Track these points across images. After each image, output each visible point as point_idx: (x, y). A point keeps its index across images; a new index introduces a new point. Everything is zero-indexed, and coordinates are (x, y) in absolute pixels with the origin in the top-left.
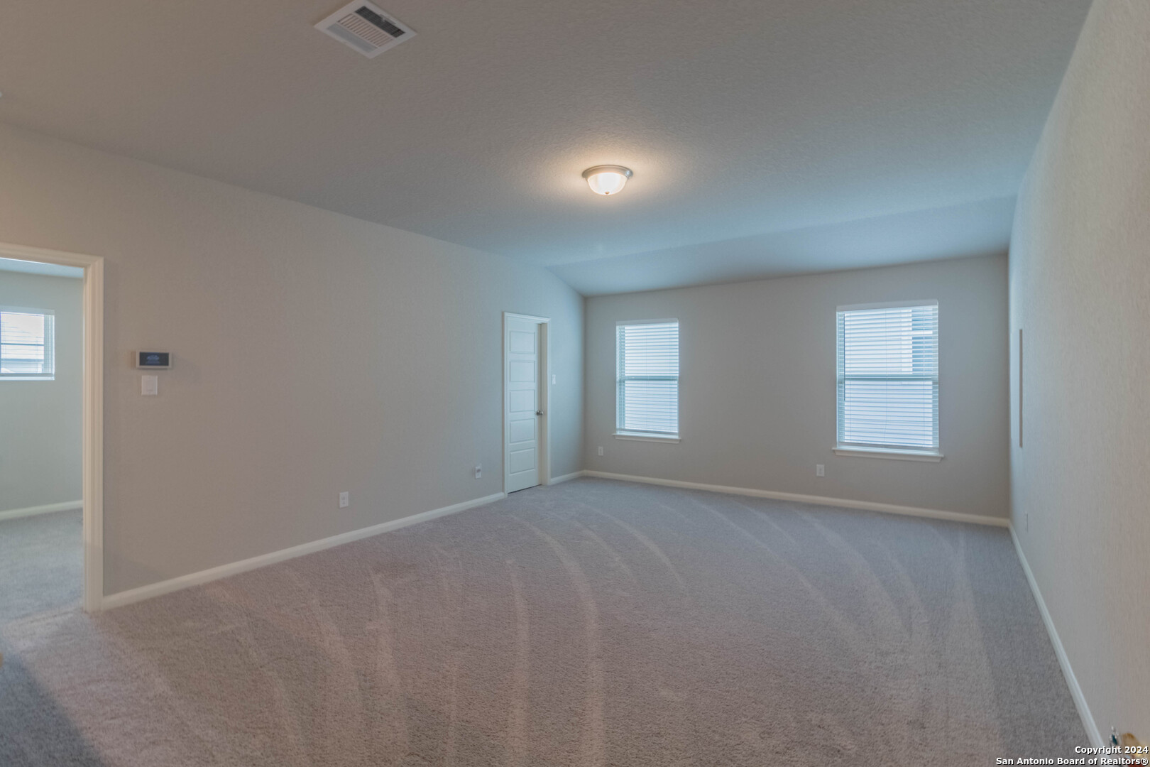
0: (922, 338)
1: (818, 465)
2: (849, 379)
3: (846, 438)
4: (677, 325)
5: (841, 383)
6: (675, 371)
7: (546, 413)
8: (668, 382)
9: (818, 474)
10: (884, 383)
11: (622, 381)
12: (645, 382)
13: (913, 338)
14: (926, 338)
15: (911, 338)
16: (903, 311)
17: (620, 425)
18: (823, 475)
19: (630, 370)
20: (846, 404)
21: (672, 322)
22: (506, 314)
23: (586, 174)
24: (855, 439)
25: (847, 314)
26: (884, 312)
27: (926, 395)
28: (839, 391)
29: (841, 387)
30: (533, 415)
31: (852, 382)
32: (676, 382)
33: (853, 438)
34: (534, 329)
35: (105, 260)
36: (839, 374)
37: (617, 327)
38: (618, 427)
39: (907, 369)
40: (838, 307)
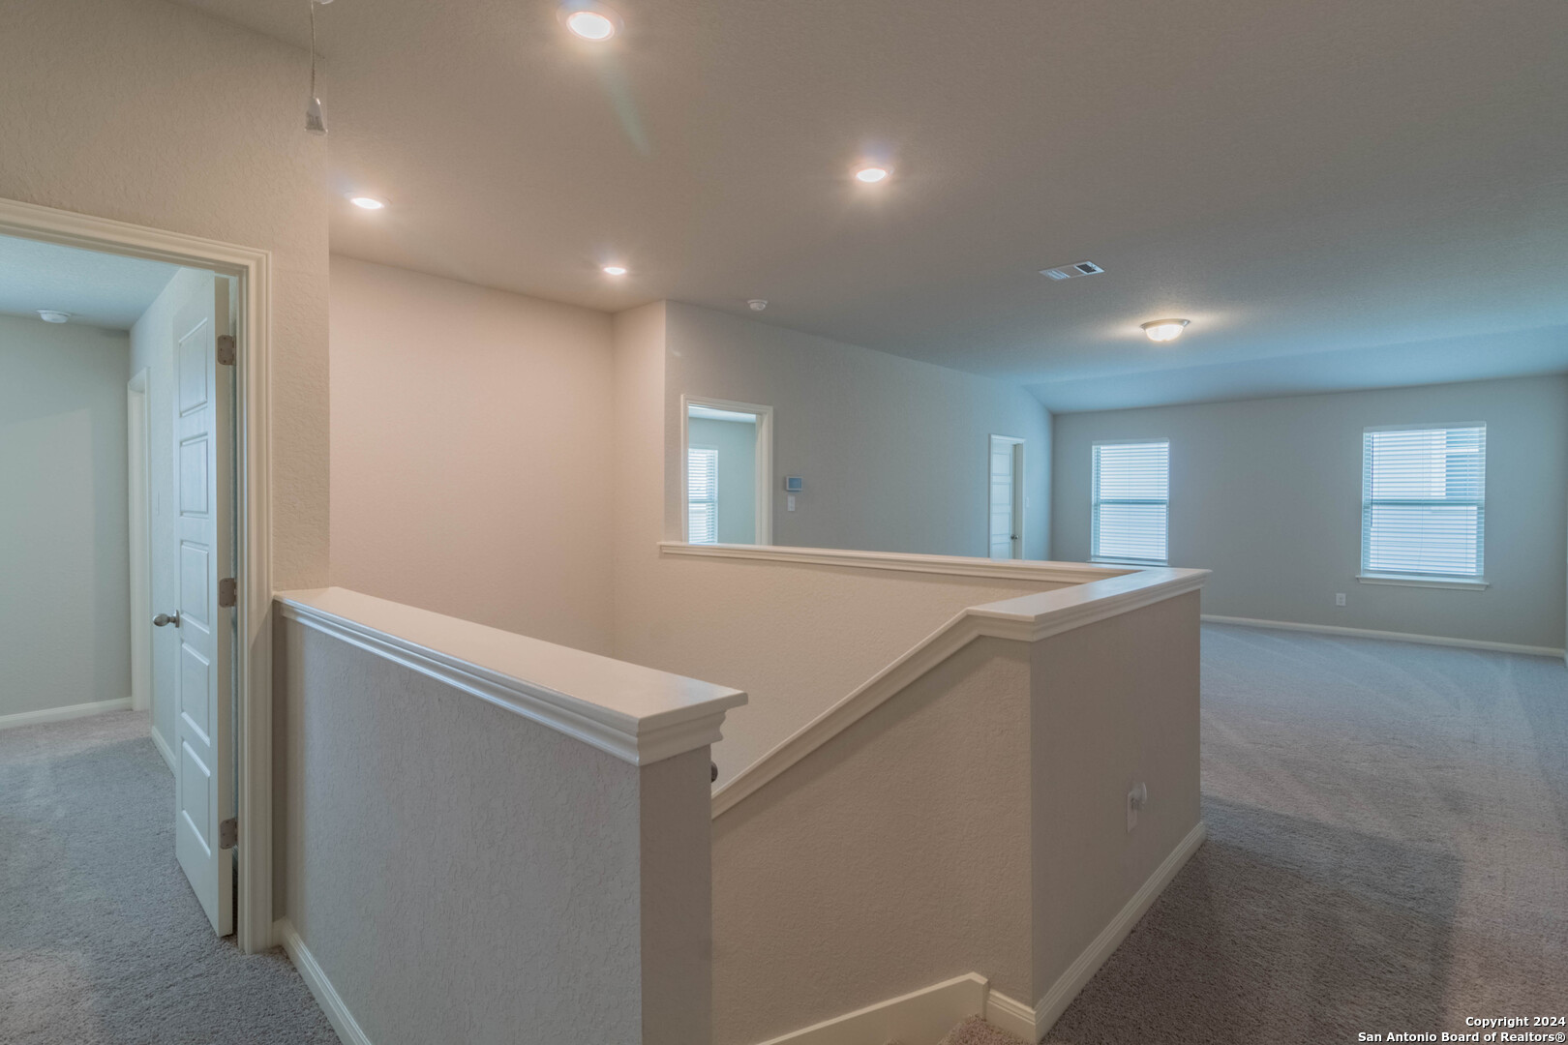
0: (1466, 456)
1: (1338, 595)
2: (1377, 504)
3: (1371, 565)
4: (1167, 445)
5: (1368, 508)
6: (1164, 494)
7: (1021, 538)
8: (1156, 506)
9: (1338, 604)
10: (1420, 508)
11: (1097, 505)
12: (1127, 506)
13: (1447, 457)
14: (1471, 456)
15: (1445, 456)
16: (1433, 433)
17: (1095, 551)
18: (1344, 604)
19: (1104, 494)
20: (1372, 529)
21: (1163, 442)
22: (993, 437)
23: (1145, 326)
24: (1383, 567)
25: (1376, 435)
26: (1421, 434)
27: (1468, 524)
28: (1366, 521)
29: (1367, 512)
30: (1007, 539)
31: (1381, 507)
32: (1165, 506)
33: (1380, 566)
34: (1009, 450)
35: (774, 410)
36: (1365, 498)
37: (1093, 447)
38: (1092, 553)
39: (1438, 491)
40: (1365, 429)
